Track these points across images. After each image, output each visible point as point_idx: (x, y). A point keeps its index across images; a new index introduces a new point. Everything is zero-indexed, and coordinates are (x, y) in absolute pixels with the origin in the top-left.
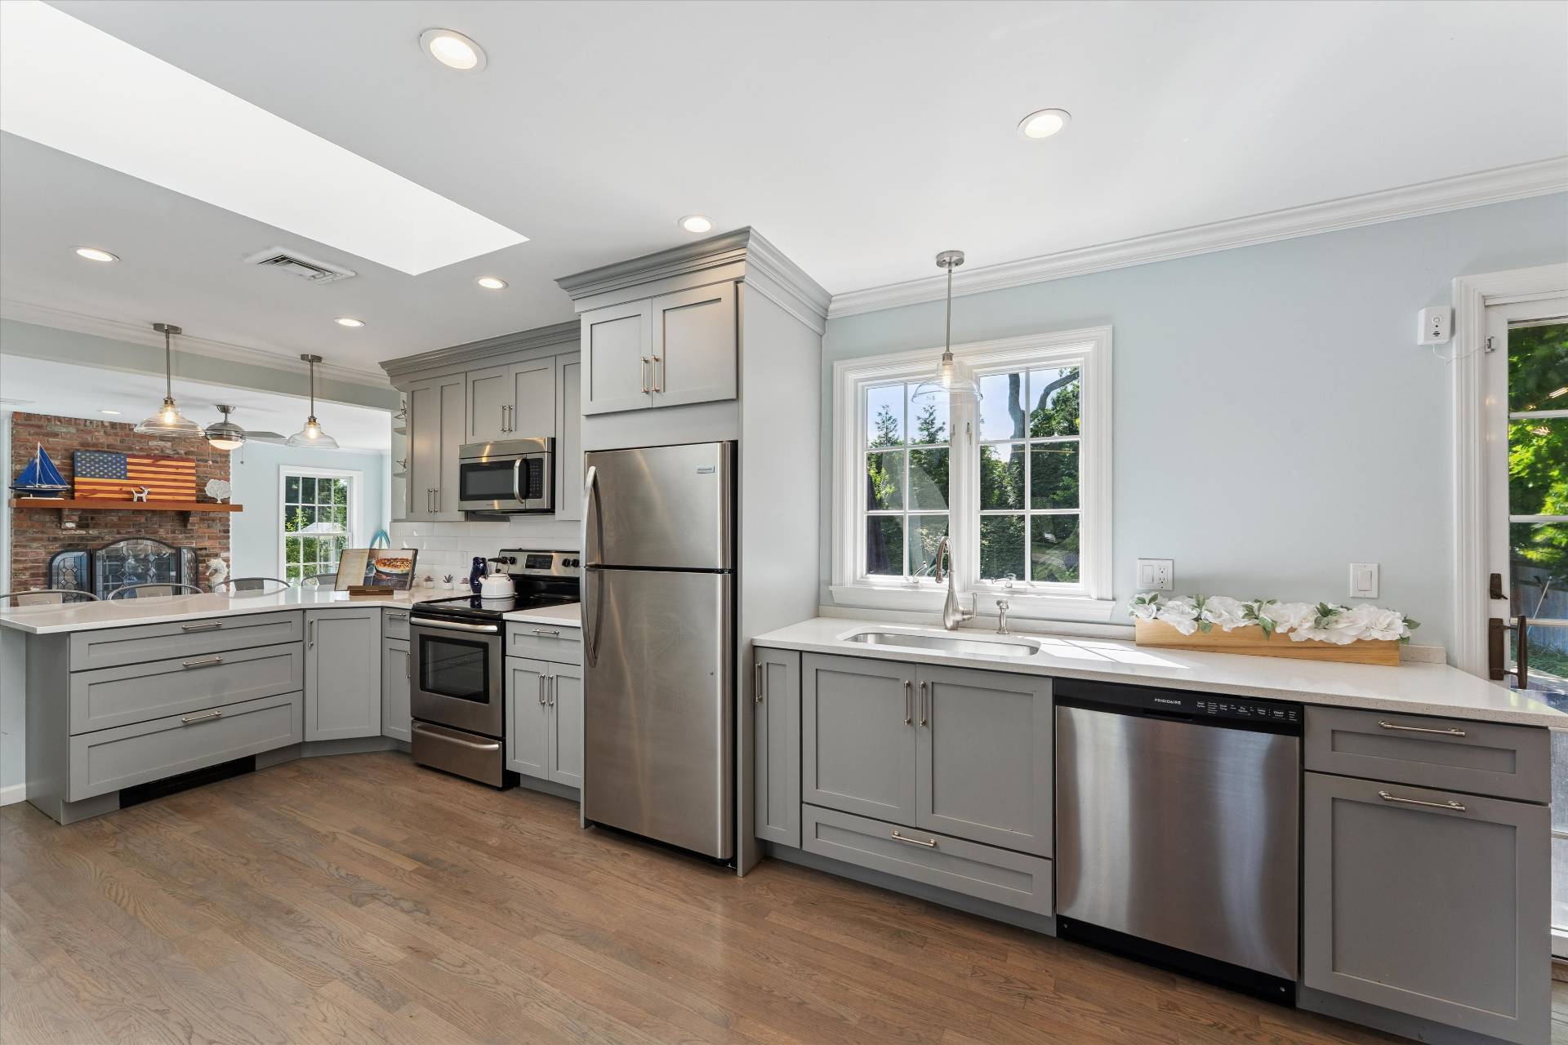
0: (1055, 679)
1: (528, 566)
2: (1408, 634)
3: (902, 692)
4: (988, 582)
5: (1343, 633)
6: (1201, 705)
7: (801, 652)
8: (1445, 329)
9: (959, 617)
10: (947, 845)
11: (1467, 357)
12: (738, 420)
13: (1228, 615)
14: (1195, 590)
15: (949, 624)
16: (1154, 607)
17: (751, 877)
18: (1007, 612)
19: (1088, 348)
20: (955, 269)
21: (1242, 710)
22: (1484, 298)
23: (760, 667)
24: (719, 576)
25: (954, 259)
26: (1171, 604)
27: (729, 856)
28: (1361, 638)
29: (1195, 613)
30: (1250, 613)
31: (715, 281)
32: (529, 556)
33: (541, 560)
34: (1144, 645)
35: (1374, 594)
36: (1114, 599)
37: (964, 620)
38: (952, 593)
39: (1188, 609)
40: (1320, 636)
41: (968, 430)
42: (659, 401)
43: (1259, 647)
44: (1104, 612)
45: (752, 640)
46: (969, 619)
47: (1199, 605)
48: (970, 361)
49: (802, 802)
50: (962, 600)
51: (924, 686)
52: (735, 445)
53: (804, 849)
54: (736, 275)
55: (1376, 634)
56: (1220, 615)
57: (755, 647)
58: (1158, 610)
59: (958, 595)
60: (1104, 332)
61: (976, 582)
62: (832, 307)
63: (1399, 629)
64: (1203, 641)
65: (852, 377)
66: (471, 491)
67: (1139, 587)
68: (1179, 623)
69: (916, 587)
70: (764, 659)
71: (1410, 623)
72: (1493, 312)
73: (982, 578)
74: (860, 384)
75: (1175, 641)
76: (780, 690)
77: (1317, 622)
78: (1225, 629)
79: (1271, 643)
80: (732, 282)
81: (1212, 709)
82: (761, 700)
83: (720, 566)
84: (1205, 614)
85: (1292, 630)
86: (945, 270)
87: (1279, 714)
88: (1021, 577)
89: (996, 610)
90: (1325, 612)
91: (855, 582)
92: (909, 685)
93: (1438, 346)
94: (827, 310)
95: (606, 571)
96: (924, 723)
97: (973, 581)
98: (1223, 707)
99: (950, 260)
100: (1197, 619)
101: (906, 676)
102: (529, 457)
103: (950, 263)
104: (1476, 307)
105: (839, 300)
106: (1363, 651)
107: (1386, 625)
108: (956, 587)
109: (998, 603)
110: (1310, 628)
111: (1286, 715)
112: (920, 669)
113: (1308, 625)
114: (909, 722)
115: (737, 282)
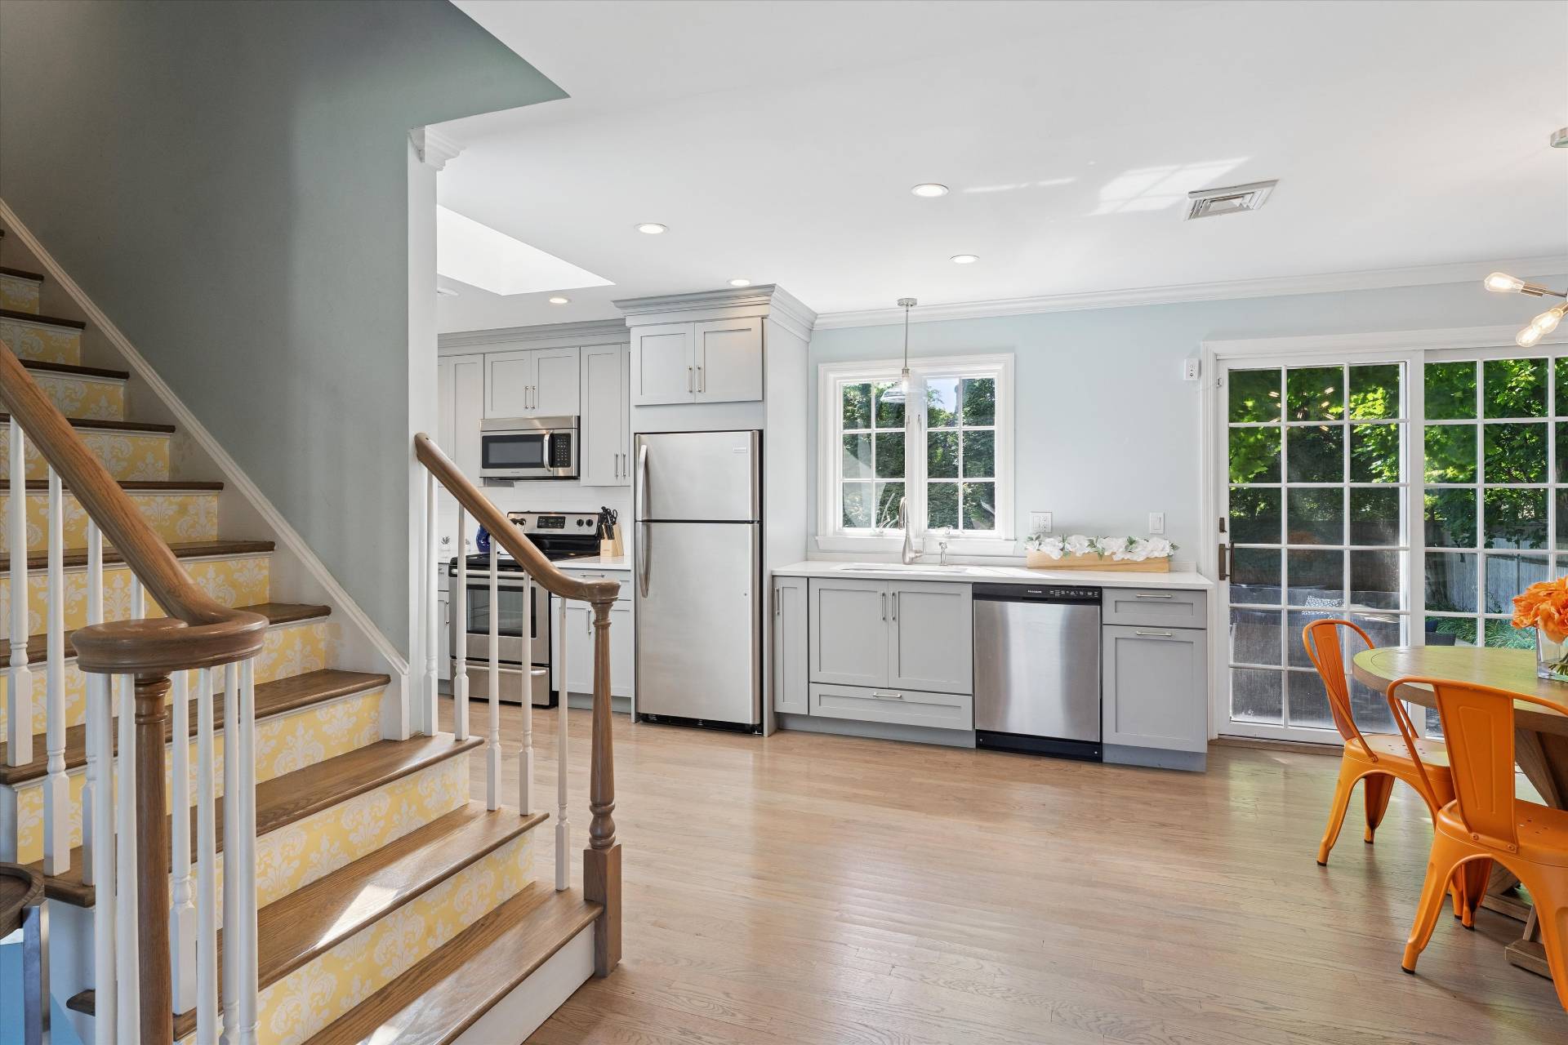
0: (975, 584)
1: (539, 527)
2: (1172, 553)
3: (878, 597)
4: (933, 531)
5: (1139, 555)
6: (1052, 592)
7: (808, 578)
8: (1196, 373)
9: (912, 555)
10: (907, 696)
11: (1207, 389)
12: (764, 415)
13: (1079, 546)
14: (1062, 532)
15: (907, 560)
16: (1037, 542)
17: (773, 737)
18: (947, 551)
19: (999, 367)
20: (910, 308)
21: (1072, 593)
22: (1216, 355)
23: (778, 591)
24: (750, 526)
25: (910, 303)
26: (1048, 540)
27: (757, 722)
28: (1149, 556)
29: (1061, 545)
30: (1092, 544)
31: (747, 315)
32: (540, 518)
33: (552, 521)
34: (1030, 568)
35: (1161, 531)
36: (1016, 540)
37: (917, 557)
38: (909, 538)
39: (1057, 544)
40: (1128, 556)
41: (919, 420)
42: (700, 398)
43: (1096, 566)
44: (1008, 549)
45: (772, 572)
46: (920, 556)
47: (1064, 541)
48: (920, 370)
49: (809, 682)
50: (916, 543)
51: (894, 594)
52: (761, 433)
53: (811, 714)
54: (763, 313)
55: (1156, 554)
56: (1076, 546)
57: (773, 576)
58: (1040, 544)
59: (913, 540)
60: (1009, 357)
61: (925, 531)
62: (817, 322)
63: (1168, 550)
64: (1065, 563)
65: (832, 376)
66: (492, 460)
67: (1031, 531)
68: (1051, 552)
69: (882, 536)
70: (780, 583)
71: (1173, 547)
72: (1221, 363)
73: (929, 528)
74: (838, 381)
75: (1047, 564)
76: (792, 605)
77: (1126, 547)
78: (1078, 555)
79: (1102, 562)
80: (760, 318)
81: (1057, 594)
82: (778, 613)
83: (750, 519)
84: (1067, 546)
85: (1114, 553)
86: (904, 308)
87: (1090, 594)
88: (956, 527)
89: (938, 549)
90: (1132, 542)
91: (835, 532)
92: (884, 595)
93: (1194, 382)
94: (813, 324)
95: (653, 524)
96: (894, 619)
97: (923, 530)
98: (1063, 593)
99: (908, 303)
100: (1062, 550)
101: (882, 588)
102: (556, 432)
103: (907, 305)
104: (1211, 360)
105: (820, 318)
106: (1149, 564)
107: (1160, 549)
108: (912, 534)
109: (940, 544)
110: (1122, 552)
111: (1093, 594)
112: (891, 583)
113: (1121, 550)
114: (884, 619)
115: (763, 318)
